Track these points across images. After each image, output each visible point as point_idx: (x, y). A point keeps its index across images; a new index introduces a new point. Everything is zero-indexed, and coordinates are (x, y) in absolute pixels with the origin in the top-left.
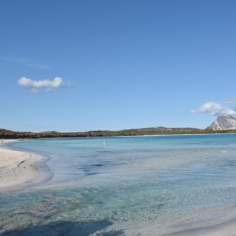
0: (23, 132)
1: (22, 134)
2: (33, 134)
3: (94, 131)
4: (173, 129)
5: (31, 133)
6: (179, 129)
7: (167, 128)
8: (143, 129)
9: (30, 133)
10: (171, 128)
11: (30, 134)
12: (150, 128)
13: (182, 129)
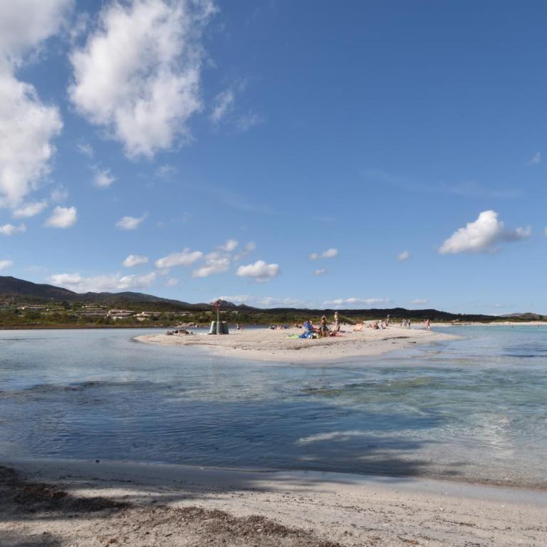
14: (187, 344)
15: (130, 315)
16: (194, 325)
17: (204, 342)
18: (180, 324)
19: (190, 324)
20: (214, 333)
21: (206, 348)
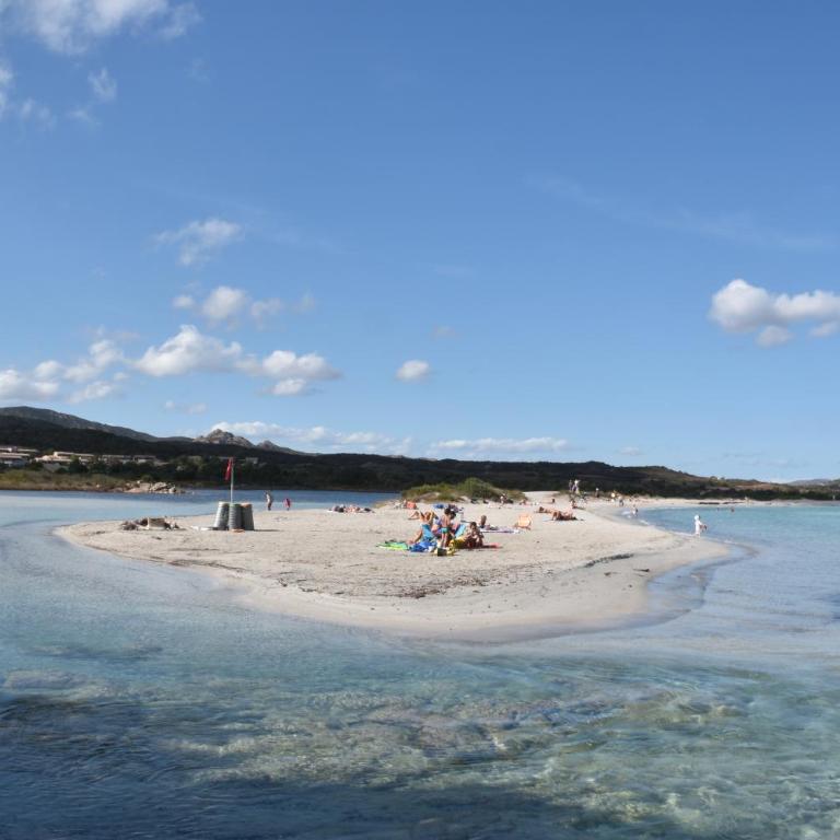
0: (728, 480)
1: (725, 485)
2: (760, 486)
5: (758, 483)
9: (753, 482)
11: (755, 486)
14: (176, 563)
15: (28, 458)
16: (167, 488)
17: (210, 558)
18: (138, 486)
19: (157, 485)
20: (224, 526)
21: (219, 577)
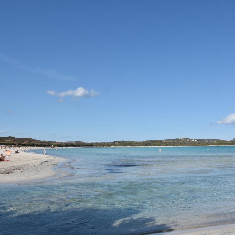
1: (48, 143)
3: (118, 141)
4: (198, 140)
6: (204, 140)
7: (192, 140)
8: (168, 140)
10: (195, 140)
12: (174, 139)
13: (207, 140)
